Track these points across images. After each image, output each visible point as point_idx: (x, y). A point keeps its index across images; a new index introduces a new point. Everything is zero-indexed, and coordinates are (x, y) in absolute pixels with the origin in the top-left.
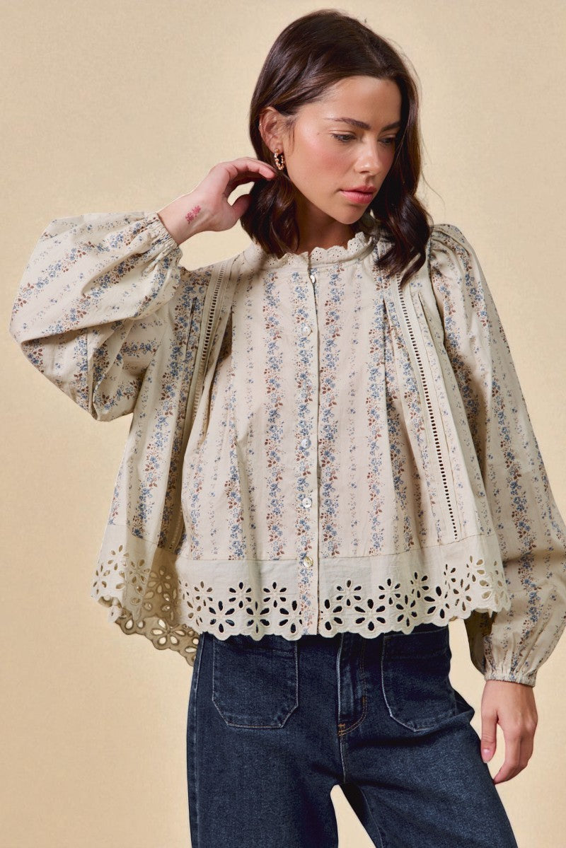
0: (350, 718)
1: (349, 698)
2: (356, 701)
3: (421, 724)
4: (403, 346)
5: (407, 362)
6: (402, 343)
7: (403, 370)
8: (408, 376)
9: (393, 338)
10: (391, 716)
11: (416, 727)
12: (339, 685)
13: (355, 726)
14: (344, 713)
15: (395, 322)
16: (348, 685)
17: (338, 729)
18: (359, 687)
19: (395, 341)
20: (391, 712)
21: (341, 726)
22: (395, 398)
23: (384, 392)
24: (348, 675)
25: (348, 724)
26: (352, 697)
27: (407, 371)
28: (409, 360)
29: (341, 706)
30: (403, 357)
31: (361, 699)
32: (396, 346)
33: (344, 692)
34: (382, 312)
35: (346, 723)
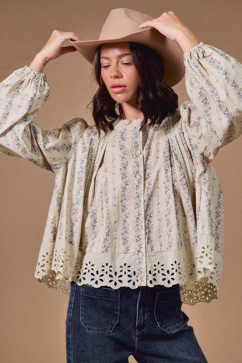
0: (141, 327)
1: (141, 319)
2: (144, 321)
3: (170, 329)
4: (178, 158)
5: (180, 166)
6: (177, 157)
7: (179, 170)
8: (181, 172)
9: (173, 156)
10: (159, 326)
11: (169, 331)
12: (137, 314)
13: (143, 330)
14: (139, 325)
15: (174, 148)
16: (141, 314)
17: (135, 332)
18: (146, 315)
19: (174, 157)
20: (159, 325)
21: (136, 330)
22: (176, 181)
23: (171, 179)
24: (142, 309)
25: (139, 330)
26: (143, 319)
27: (180, 170)
28: (181, 164)
29: (138, 323)
30: (178, 164)
31: (146, 320)
32: (175, 159)
33: (139, 317)
34: (168, 144)
35: (139, 329)
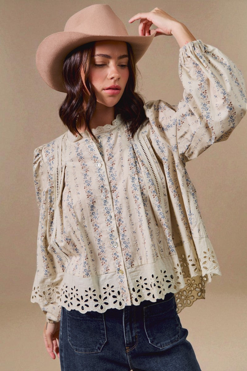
0: (131, 345)
1: (129, 337)
2: (133, 338)
3: (163, 344)
4: (144, 164)
5: (147, 172)
6: (144, 163)
7: (146, 176)
8: (149, 179)
9: (139, 162)
10: (150, 343)
11: (161, 347)
12: (124, 332)
13: (134, 348)
14: (128, 343)
15: (139, 154)
16: (128, 331)
17: (126, 349)
18: (133, 332)
19: (140, 163)
20: (149, 341)
21: (127, 348)
22: (144, 189)
23: (138, 188)
24: (128, 326)
25: (130, 347)
26: (131, 336)
27: (148, 176)
28: (148, 170)
29: (126, 340)
30: (145, 170)
31: (135, 336)
32: (141, 165)
33: (127, 334)
34: (132, 150)
35: (129, 347)
